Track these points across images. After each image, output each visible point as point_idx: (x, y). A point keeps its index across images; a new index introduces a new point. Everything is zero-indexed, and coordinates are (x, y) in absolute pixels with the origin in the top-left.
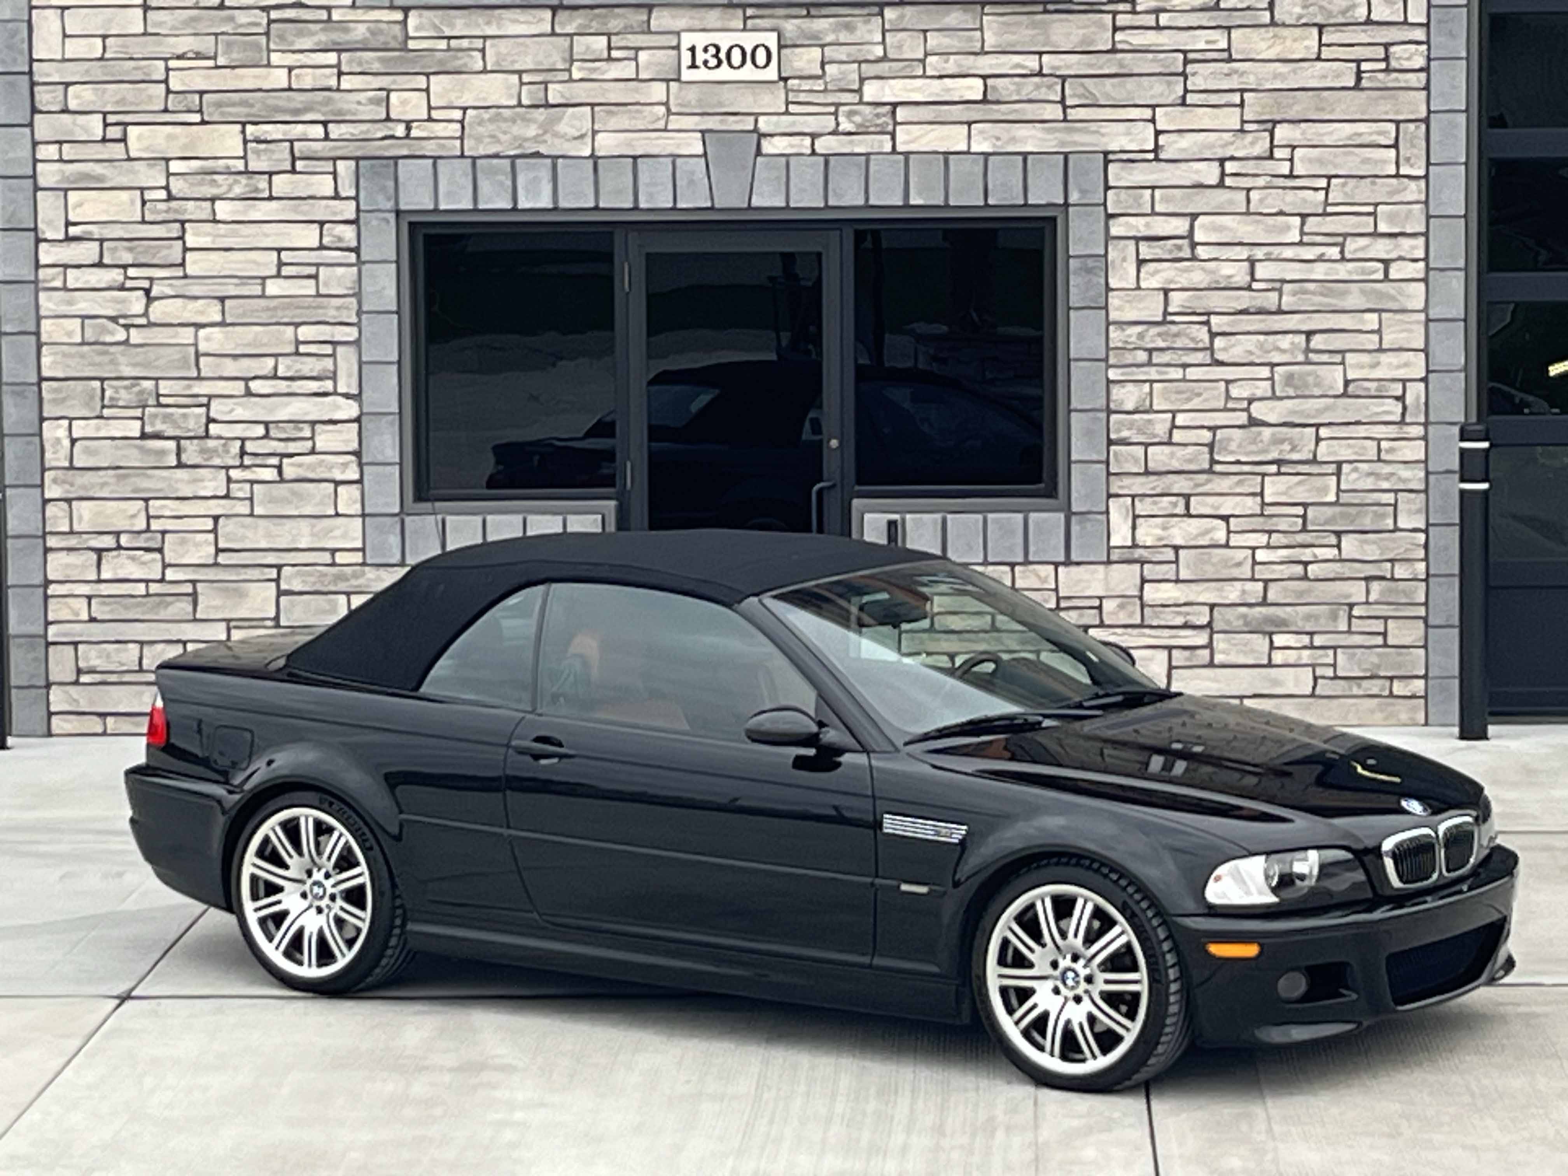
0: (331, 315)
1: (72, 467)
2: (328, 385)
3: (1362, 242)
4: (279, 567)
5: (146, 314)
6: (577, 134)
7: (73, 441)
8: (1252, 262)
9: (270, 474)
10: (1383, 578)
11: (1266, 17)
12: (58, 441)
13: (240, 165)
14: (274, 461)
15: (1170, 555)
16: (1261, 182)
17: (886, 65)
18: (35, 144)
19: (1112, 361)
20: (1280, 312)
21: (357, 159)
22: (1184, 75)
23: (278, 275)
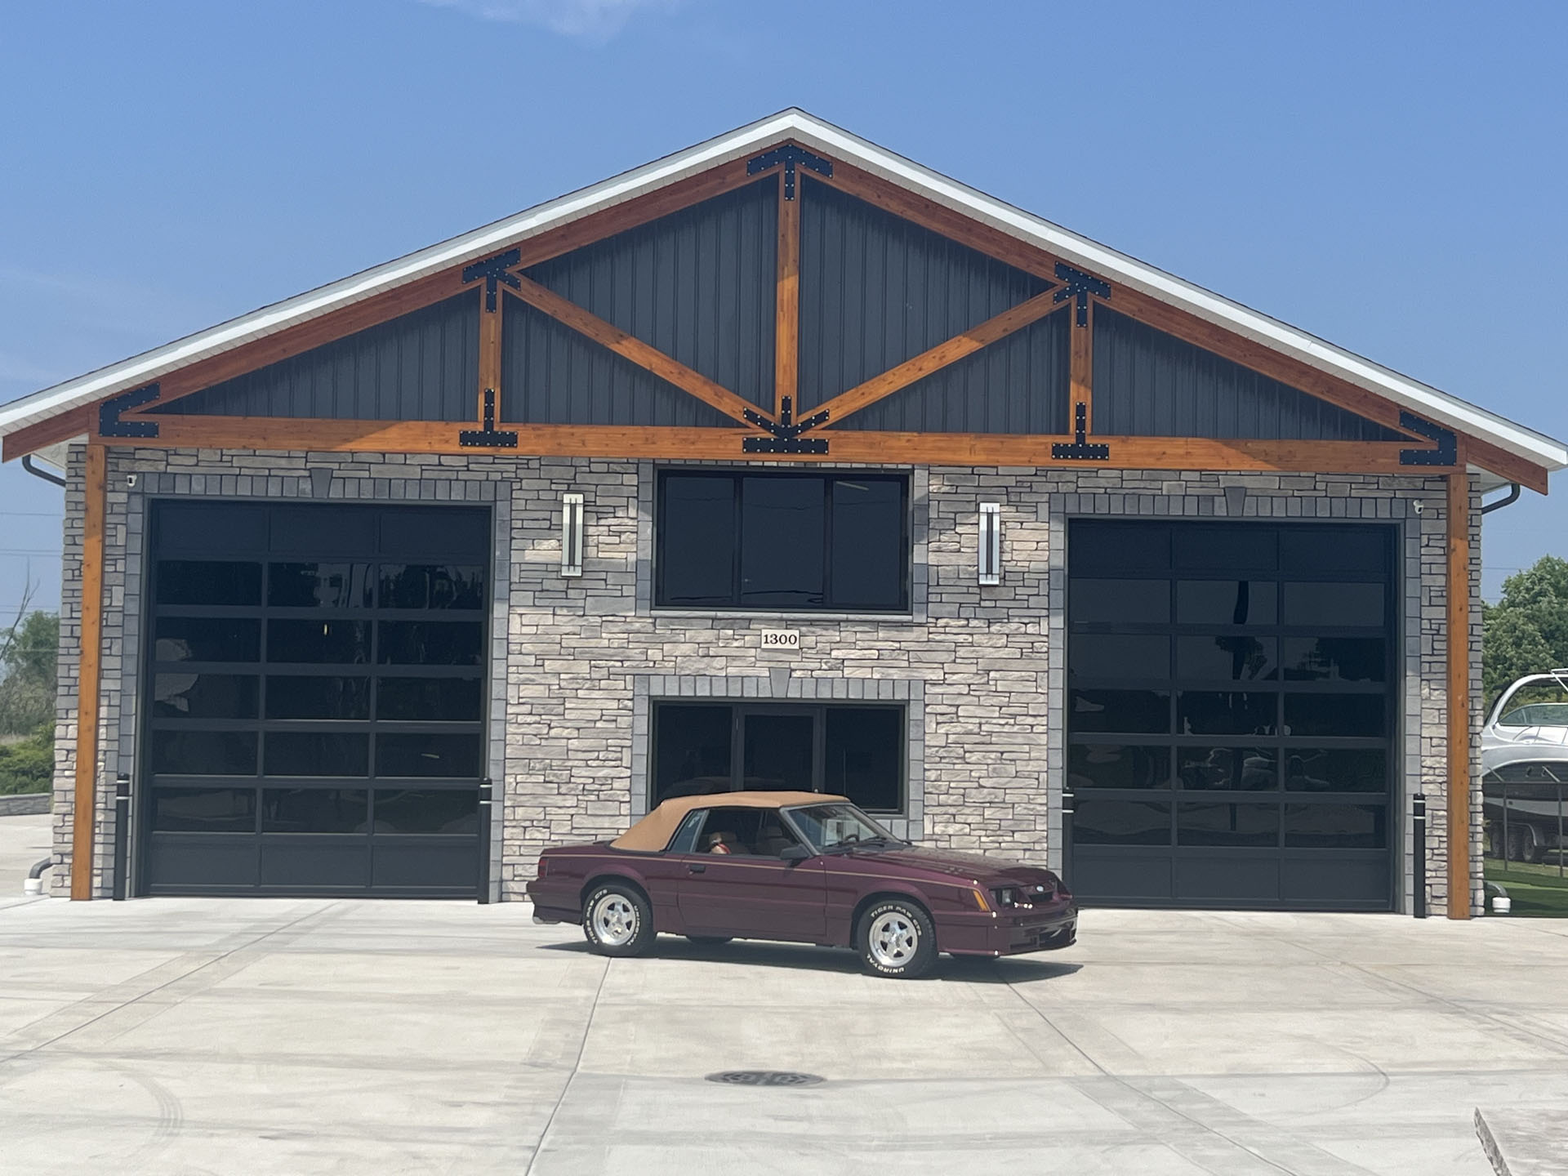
0: (621, 735)
1: (516, 794)
2: (619, 763)
3: (1024, 717)
4: (596, 835)
5: (548, 733)
6: (718, 667)
7: (517, 783)
8: (980, 724)
9: (593, 798)
10: (1029, 850)
11: (987, 630)
12: (511, 783)
13: (588, 676)
14: (596, 793)
15: (947, 838)
16: (984, 693)
17: (841, 644)
18: (508, 666)
19: (926, 760)
20: (991, 744)
21: (634, 675)
22: (955, 651)
23: (601, 719)
